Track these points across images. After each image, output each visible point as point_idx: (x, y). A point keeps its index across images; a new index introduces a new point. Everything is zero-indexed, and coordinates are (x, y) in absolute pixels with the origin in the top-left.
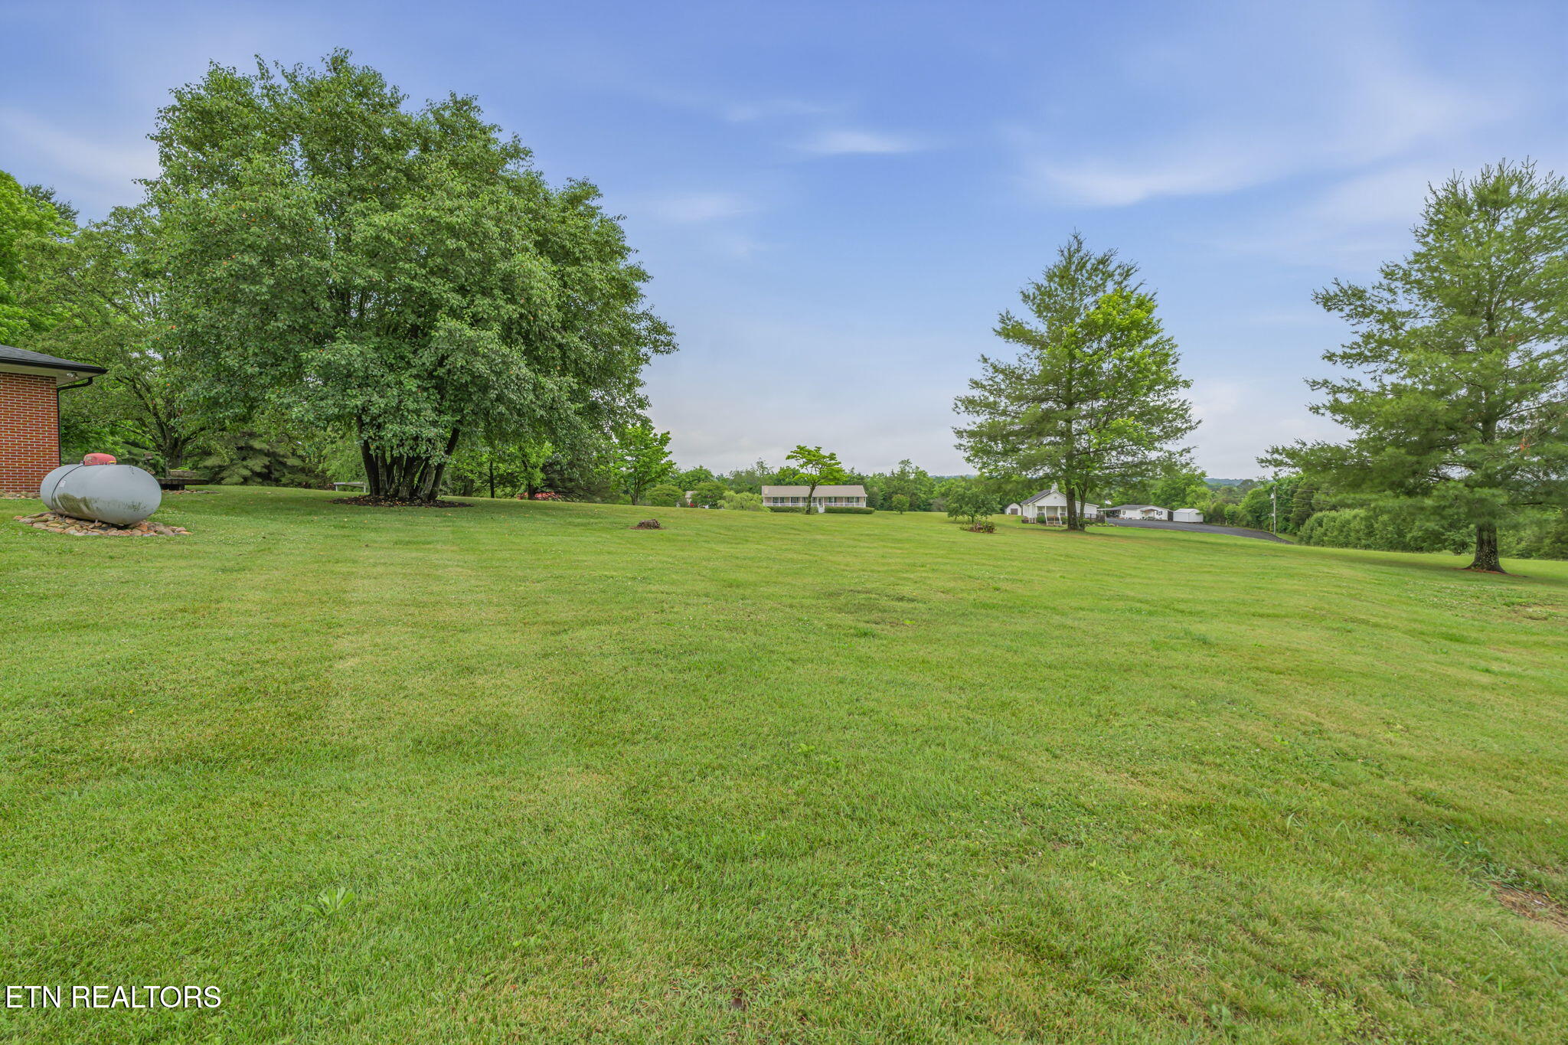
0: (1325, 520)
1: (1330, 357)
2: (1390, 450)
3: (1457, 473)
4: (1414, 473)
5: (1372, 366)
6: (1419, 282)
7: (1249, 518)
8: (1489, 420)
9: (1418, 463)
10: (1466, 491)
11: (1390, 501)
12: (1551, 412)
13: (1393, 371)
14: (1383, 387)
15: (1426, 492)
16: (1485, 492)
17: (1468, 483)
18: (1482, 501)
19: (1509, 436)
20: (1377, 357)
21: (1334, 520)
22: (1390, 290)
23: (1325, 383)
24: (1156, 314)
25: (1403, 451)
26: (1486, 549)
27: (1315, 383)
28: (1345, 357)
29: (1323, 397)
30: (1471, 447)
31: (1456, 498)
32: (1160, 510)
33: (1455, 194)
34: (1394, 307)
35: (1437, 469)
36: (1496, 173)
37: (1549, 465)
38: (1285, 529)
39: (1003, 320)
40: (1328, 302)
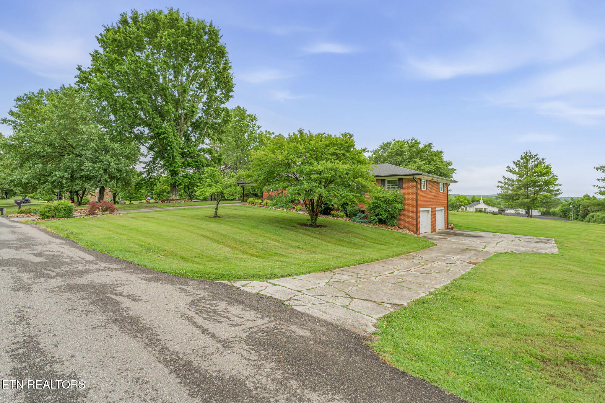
1: (598, 180)
7: (561, 214)
23: (597, 186)
24: (552, 170)
27: (594, 186)
28: (602, 180)
29: (597, 190)
32: (522, 210)
38: (577, 219)
39: (508, 167)
40: (597, 169)
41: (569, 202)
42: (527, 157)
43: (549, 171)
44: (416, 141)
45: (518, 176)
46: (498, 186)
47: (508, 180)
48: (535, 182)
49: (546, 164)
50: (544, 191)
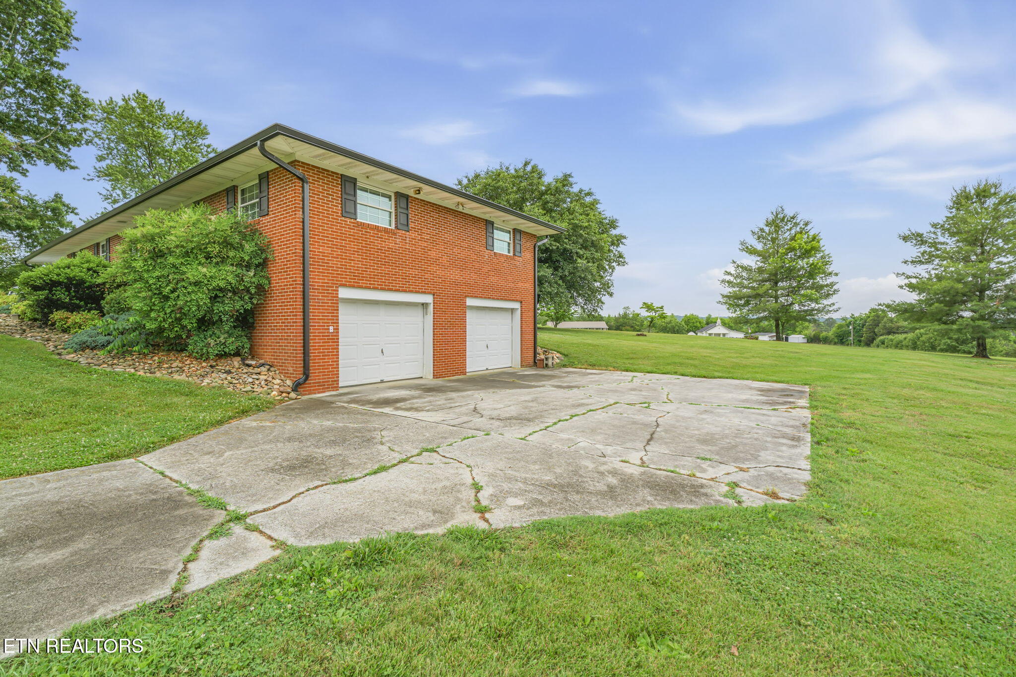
0: (886, 341)
1: (905, 262)
2: (936, 305)
3: (967, 314)
4: (948, 314)
5: (926, 266)
6: (948, 230)
7: (836, 340)
8: (982, 292)
9: (949, 310)
10: (972, 323)
11: (937, 326)
12: (1009, 288)
13: (936, 269)
14: (931, 275)
15: (953, 323)
16: (980, 323)
17: (973, 319)
18: (979, 326)
19: (991, 298)
20: (928, 262)
21: (892, 340)
22: (934, 233)
23: (904, 274)
24: (822, 243)
25: (942, 305)
26: (981, 348)
27: (899, 274)
28: (913, 262)
29: (903, 281)
30: (973, 303)
31: (967, 325)
33: (965, 191)
34: (937, 241)
35: (957, 313)
36: (984, 183)
37: (1009, 311)
38: (859, 343)
39: (742, 243)
40: (905, 239)
41: (848, 322)
42: (777, 222)
43: (817, 244)
44: (534, 169)
45: (759, 258)
46: (723, 281)
47: (742, 267)
48: (790, 270)
49: (811, 233)
50: (807, 288)
